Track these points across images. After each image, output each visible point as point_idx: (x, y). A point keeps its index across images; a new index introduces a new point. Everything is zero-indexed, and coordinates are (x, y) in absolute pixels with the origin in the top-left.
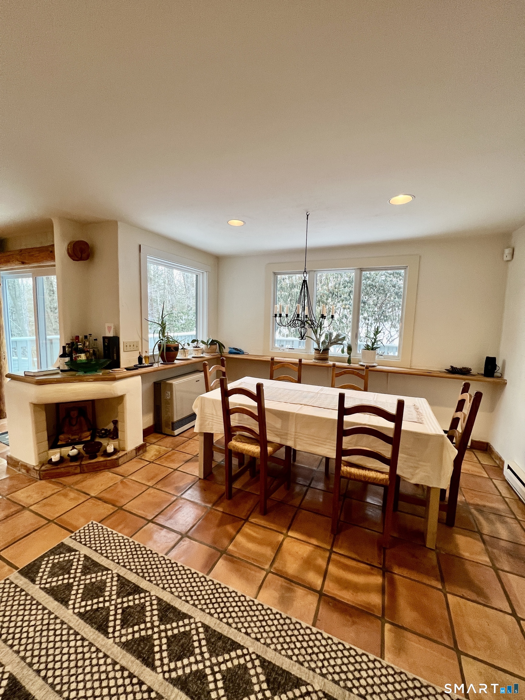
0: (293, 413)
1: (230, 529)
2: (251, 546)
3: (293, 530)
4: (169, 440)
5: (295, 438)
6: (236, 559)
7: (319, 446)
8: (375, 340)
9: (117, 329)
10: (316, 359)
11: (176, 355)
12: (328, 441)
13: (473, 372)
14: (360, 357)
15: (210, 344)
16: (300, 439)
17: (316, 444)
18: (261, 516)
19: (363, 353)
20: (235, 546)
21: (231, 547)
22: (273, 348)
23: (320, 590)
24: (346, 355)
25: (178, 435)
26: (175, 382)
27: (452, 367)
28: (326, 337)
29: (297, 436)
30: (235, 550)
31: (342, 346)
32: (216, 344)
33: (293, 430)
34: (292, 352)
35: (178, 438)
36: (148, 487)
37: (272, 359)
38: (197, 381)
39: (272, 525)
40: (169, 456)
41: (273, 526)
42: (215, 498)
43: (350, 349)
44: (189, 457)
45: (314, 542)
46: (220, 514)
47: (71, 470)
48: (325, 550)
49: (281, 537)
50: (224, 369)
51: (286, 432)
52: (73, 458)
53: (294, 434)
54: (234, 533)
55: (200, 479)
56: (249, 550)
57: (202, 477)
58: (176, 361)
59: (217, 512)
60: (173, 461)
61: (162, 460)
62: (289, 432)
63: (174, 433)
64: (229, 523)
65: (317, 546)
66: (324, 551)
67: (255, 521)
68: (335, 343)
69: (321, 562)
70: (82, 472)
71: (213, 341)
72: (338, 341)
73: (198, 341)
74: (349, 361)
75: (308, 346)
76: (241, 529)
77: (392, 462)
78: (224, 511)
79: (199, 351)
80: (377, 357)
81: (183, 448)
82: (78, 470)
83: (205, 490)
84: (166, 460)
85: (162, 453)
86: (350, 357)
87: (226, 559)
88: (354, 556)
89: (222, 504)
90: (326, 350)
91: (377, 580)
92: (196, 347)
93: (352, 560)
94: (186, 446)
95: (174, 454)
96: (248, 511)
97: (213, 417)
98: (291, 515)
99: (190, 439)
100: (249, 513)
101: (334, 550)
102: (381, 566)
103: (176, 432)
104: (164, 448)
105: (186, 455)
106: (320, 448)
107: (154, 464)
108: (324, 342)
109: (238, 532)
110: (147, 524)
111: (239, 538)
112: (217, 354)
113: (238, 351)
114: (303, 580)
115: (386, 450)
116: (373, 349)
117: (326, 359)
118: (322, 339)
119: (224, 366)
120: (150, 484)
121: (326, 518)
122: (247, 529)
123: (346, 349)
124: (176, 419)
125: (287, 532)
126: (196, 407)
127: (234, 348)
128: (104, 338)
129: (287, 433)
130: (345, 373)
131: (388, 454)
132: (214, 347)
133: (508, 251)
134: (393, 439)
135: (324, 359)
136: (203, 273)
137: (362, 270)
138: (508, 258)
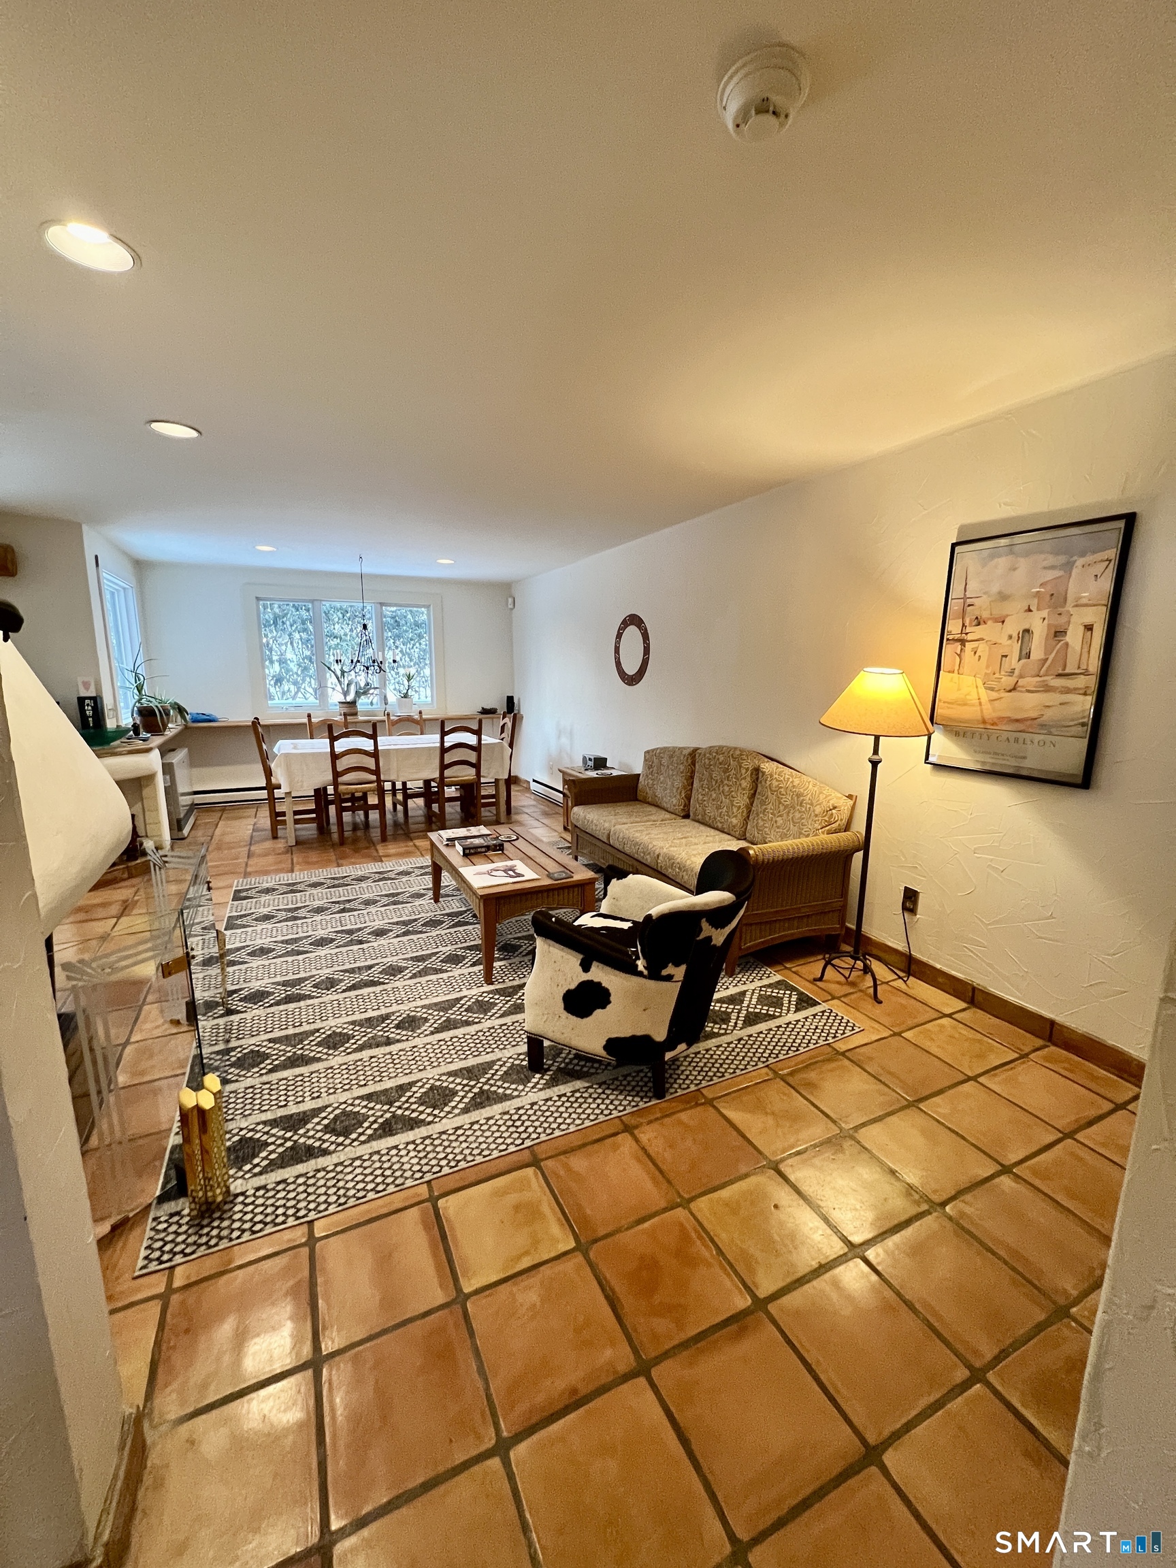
5: (397, 771)
7: (419, 772)
9: (98, 686)
16: (402, 771)
26: (174, 761)
27: (483, 709)
29: (399, 769)
33: (395, 764)
53: (396, 768)
68: (366, 693)
77: (477, 765)
90: (354, 703)
97: (303, 772)
106: (420, 774)
113: (207, 718)
124: (182, 814)
127: (199, 713)
128: (81, 700)
129: (389, 769)
133: (510, 600)
134: (477, 749)
135: (355, 714)
136: (124, 589)
137: (382, 604)
138: (511, 606)
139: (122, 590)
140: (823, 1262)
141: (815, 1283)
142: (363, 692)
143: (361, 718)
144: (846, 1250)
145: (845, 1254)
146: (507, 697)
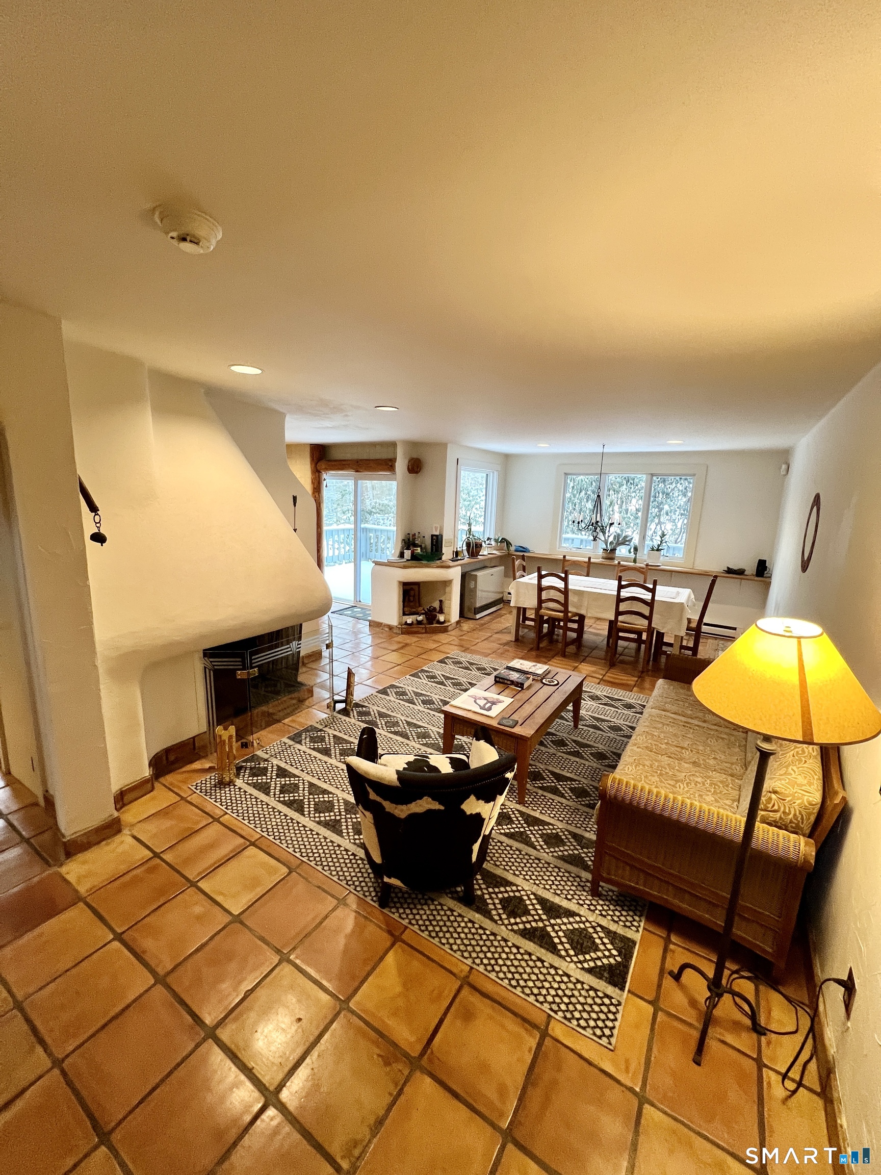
7: (603, 612)
8: (661, 542)
9: (441, 529)
10: (603, 558)
11: (479, 551)
13: (747, 572)
14: (645, 557)
15: (501, 542)
19: (649, 553)
22: (560, 547)
23: (601, 679)
24: (632, 555)
25: (478, 619)
26: (479, 574)
27: (728, 568)
28: (615, 538)
31: (629, 547)
32: (505, 542)
33: (586, 603)
34: (579, 551)
37: (564, 558)
38: (491, 575)
43: (636, 549)
47: (420, 630)
50: (524, 564)
52: (419, 623)
53: (586, 606)
55: (511, 641)
57: (514, 640)
58: (478, 557)
63: (476, 617)
68: (623, 543)
70: (426, 633)
72: (625, 541)
73: (491, 539)
74: (635, 561)
75: (595, 547)
77: (649, 618)
79: (492, 548)
80: (662, 558)
82: (424, 631)
86: (636, 557)
90: (613, 550)
92: (490, 544)
103: (478, 616)
104: (471, 627)
108: (611, 543)
112: (505, 552)
113: (524, 550)
115: (646, 611)
116: (658, 550)
117: (613, 559)
118: (611, 539)
119: (524, 561)
123: (632, 550)
124: (478, 605)
126: (512, 588)
127: (520, 546)
128: (432, 536)
129: (581, 605)
130: (628, 569)
131: (647, 613)
132: (502, 544)
133: (784, 467)
134: (651, 604)
135: (611, 559)
138: (783, 472)
139: (492, 474)
140: (254, 1071)
141: (234, 1068)
144: (272, 1088)
145: (267, 1089)
146: (760, 560)
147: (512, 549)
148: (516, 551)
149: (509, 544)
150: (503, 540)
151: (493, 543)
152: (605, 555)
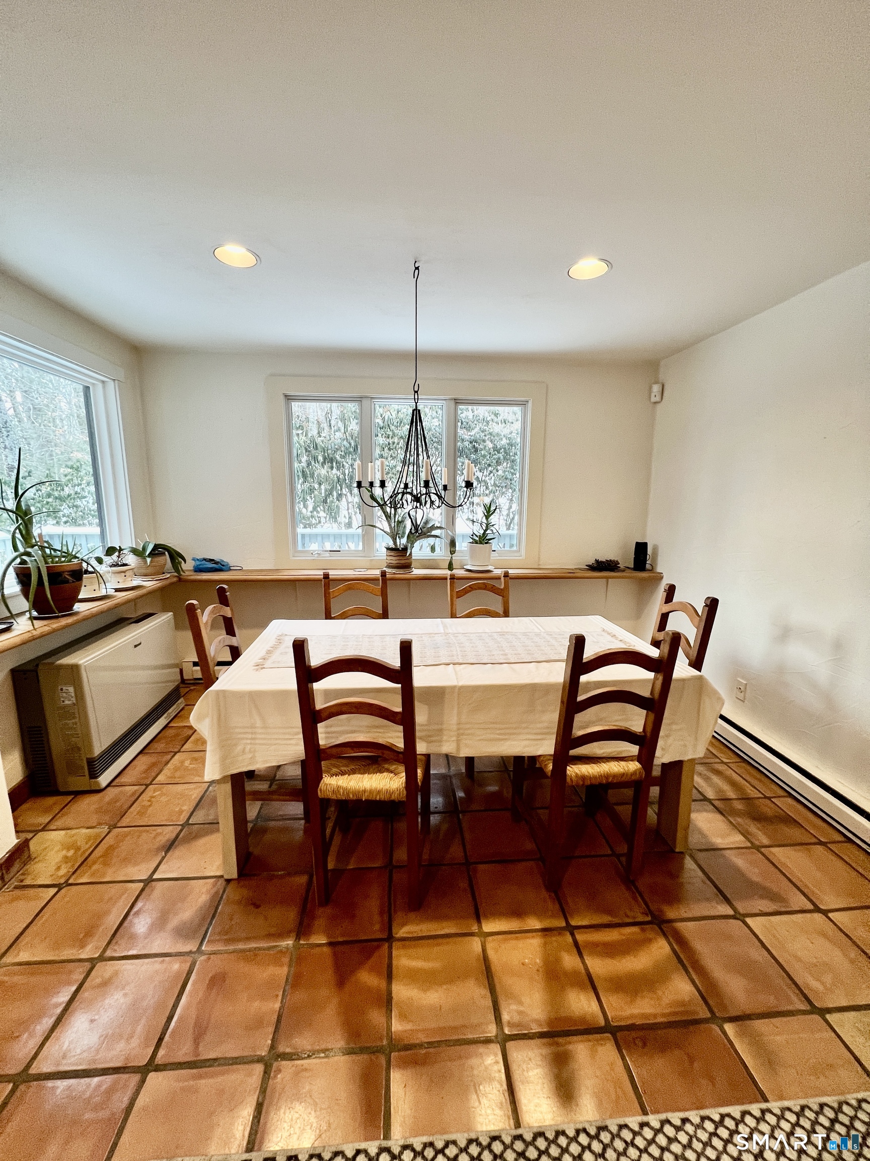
0: (453, 688)
1: (368, 978)
2: (433, 997)
3: (486, 917)
4: (88, 804)
5: (458, 735)
6: (423, 1051)
7: (506, 739)
8: (487, 525)
10: (391, 567)
11: (78, 591)
12: (524, 725)
13: (621, 566)
15: (150, 555)
16: (468, 735)
17: (501, 737)
18: (412, 915)
19: (472, 550)
20: (403, 1017)
21: (397, 1026)
22: (296, 552)
23: (606, 1023)
24: (439, 555)
25: (109, 785)
26: (83, 658)
27: (597, 561)
29: (461, 731)
30: (409, 1026)
31: (434, 540)
32: (164, 553)
33: (454, 720)
35: (112, 792)
36: (88, 965)
37: (326, 576)
38: (136, 646)
39: (445, 924)
40: (111, 848)
41: (448, 928)
42: (291, 915)
44: (169, 833)
45: (534, 923)
46: (326, 949)
48: (559, 931)
49: (475, 944)
50: (227, 612)
51: (436, 727)
53: (455, 727)
54: (383, 985)
55: (228, 881)
56: (437, 1011)
57: (235, 875)
58: (77, 607)
59: (318, 950)
60: (127, 860)
61: (95, 867)
62: (444, 727)
63: (98, 784)
64: (360, 964)
65: (545, 930)
66: (560, 934)
67: (409, 933)
68: (424, 535)
69: (570, 961)
71: (156, 547)
72: (428, 531)
73: (121, 550)
74: (450, 567)
75: (370, 543)
76: (390, 966)
78: (333, 940)
79: (127, 574)
81: (141, 814)
83: (257, 906)
84: (106, 864)
85: (86, 847)
86: (452, 558)
87: (405, 1064)
88: (606, 919)
89: (316, 923)
91: (661, 948)
92: (117, 565)
93: (611, 930)
94: (146, 808)
95: (120, 839)
96: (381, 913)
97: (255, 733)
98: (463, 884)
99: (147, 786)
100: (386, 918)
101: (573, 923)
102: (649, 918)
103: (104, 779)
104: (84, 831)
105: (159, 829)
106: (508, 743)
107: (74, 888)
109: (390, 977)
110: (143, 1081)
111: (401, 991)
112: (169, 576)
113: (219, 566)
114: (569, 1019)
116: (483, 541)
117: (409, 566)
119: (227, 605)
120: (89, 951)
121: (524, 864)
122: (404, 960)
124: (97, 750)
125: (480, 927)
127: (205, 559)
129: (441, 730)
130: (472, 588)
132: (160, 560)
133: (656, 388)
135: (407, 566)
136: (103, 382)
137: (457, 402)
138: (655, 397)
139: (100, 385)
142: (420, 532)
143: (417, 572)
146: (637, 543)
147: (188, 566)
148: (198, 570)
149: (176, 557)
150: (159, 550)
151: (131, 560)
152: (394, 560)
